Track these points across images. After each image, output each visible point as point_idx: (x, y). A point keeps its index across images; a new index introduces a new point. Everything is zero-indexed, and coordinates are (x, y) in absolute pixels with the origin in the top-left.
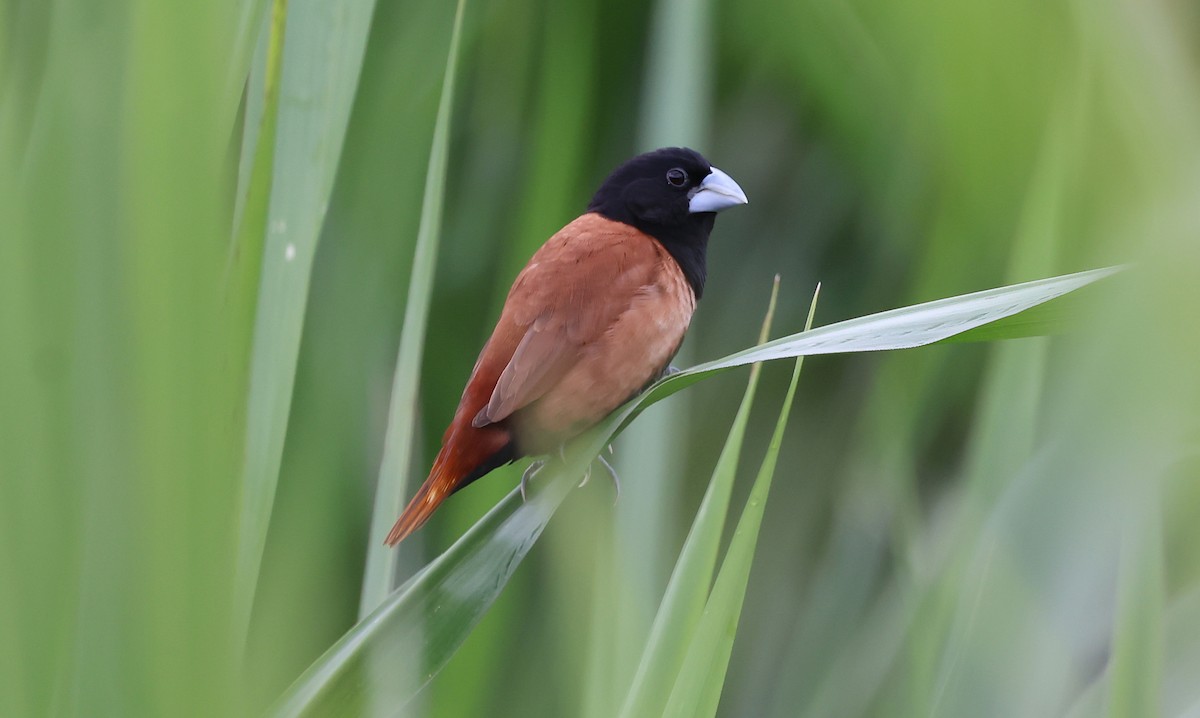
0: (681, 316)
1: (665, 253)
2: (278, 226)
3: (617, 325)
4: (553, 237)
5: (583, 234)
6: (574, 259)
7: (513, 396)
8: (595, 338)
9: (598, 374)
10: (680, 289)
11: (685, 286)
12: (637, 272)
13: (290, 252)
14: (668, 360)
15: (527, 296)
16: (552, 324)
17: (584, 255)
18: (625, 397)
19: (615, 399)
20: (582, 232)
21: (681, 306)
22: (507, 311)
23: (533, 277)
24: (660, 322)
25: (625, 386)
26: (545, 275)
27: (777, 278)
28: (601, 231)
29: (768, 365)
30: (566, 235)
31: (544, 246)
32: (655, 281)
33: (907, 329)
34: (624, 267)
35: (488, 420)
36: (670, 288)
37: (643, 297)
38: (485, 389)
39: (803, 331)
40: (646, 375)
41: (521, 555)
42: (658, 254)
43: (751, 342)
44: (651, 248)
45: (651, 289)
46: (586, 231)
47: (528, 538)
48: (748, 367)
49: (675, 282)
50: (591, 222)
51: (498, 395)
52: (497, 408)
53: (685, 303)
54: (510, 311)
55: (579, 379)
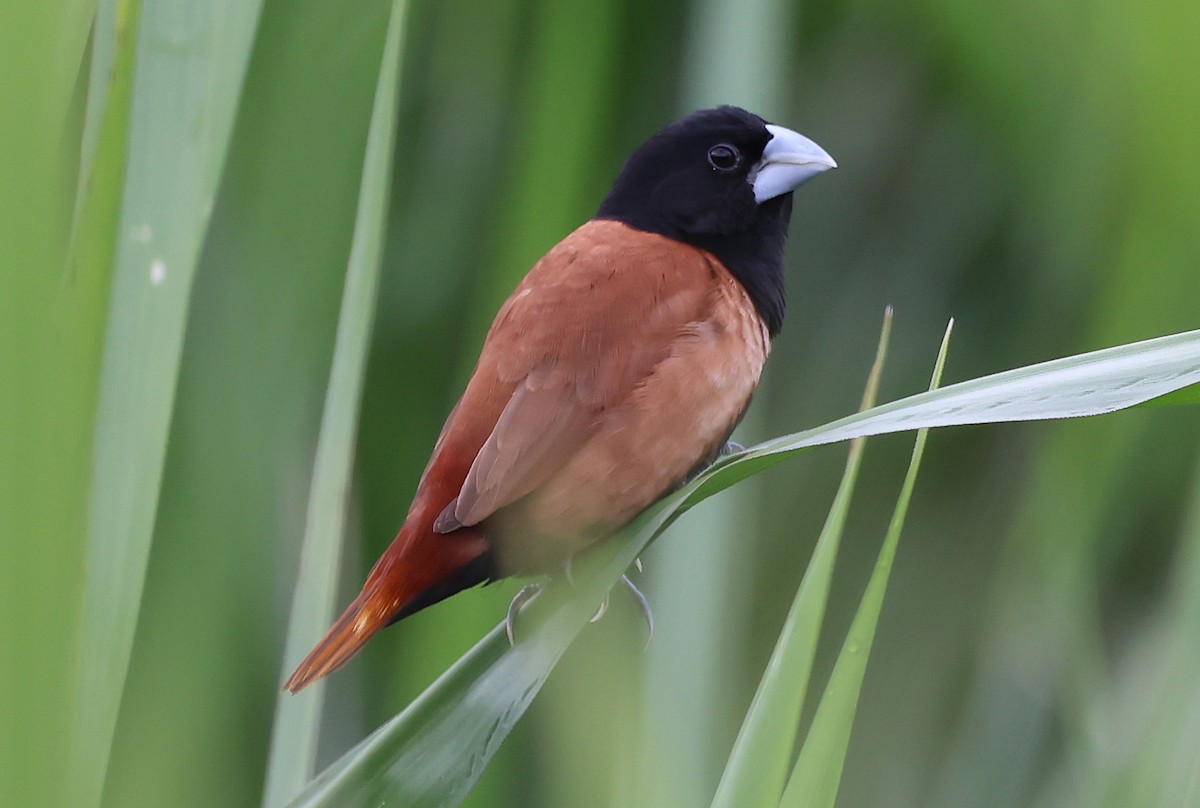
0: (749, 365)
1: (724, 273)
2: (138, 233)
3: (651, 380)
4: (553, 251)
5: (597, 247)
6: (587, 283)
7: (496, 486)
8: (620, 399)
9: (621, 454)
10: (746, 326)
11: (755, 320)
12: (682, 301)
13: (158, 273)
14: (728, 432)
15: (516, 337)
16: (555, 377)
17: (601, 278)
18: (664, 486)
19: (648, 492)
20: (596, 244)
21: (748, 351)
22: (486, 358)
23: (525, 309)
24: (717, 377)
25: (663, 472)
26: (540, 307)
27: (889, 312)
28: (624, 243)
29: (876, 443)
30: (572, 249)
31: (540, 263)
32: (709, 315)
33: (1087, 387)
34: (662, 294)
35: (458, 523)
36: (732, 325)
37: (692, 339)
38: (452, 477)
39: (927, 390)
40: (695, 455)
41: (507, 727)
42: (713, 274)
43: (849, 407)
44: (702, 265)
45: (702, 327)
46: (603, 243)
47: (519, 698)
48: (846, 445)
49: (739, 316)
50: (609, 230)
51: (473, 489)
52: (469, 506)
53: (753, 346)
54: (490, 359)
55: (593, 462)
